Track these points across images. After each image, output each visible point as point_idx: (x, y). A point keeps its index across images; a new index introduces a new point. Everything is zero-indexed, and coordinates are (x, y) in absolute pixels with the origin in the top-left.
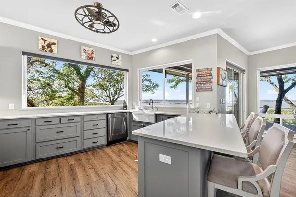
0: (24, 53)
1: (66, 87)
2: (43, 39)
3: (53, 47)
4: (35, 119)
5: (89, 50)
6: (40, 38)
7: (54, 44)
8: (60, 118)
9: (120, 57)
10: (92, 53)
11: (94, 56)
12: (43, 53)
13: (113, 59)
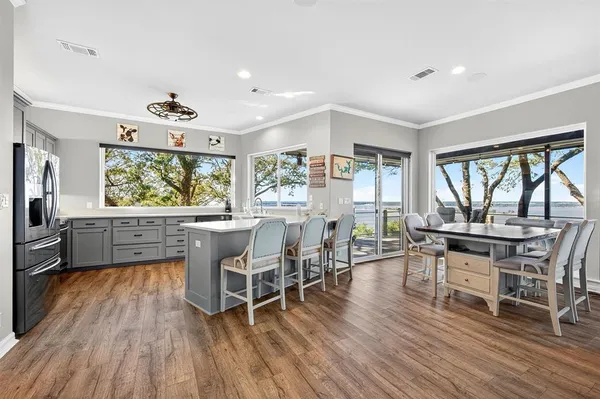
0: (102, 145)
1: (163, 179)
2: (122, 127)
3: (133, 135)
4: (112, 219)
5: (178, 134)
6: (119, 125)
7: (135, 131)
8: (138, 219)
9: (222, 140)
10: (182, 137)
11: (184, 141)
12: (122, 143)
13: (212, 142)
